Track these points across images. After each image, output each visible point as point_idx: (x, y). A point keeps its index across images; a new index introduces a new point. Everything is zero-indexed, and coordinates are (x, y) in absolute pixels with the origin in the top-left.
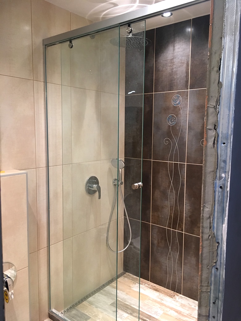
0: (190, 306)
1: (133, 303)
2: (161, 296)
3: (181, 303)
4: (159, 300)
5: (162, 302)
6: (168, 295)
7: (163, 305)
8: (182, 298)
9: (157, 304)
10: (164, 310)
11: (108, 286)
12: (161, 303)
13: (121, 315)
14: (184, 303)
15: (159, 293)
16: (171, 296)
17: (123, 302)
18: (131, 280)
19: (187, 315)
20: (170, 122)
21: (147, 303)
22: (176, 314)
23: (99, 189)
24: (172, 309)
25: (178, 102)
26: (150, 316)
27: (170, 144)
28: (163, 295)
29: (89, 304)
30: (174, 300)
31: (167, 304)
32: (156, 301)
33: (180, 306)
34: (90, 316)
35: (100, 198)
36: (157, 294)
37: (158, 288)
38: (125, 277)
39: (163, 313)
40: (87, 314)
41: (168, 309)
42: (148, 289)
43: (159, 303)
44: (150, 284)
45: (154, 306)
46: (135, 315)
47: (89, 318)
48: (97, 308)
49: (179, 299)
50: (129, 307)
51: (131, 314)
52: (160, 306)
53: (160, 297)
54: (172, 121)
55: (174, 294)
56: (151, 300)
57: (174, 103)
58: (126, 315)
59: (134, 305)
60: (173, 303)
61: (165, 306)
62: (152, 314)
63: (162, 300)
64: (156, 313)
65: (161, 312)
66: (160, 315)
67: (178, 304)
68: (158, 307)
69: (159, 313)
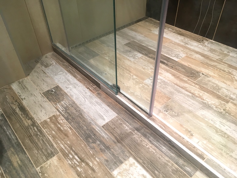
0: (222, 52)
1: (150, 45)
2: (187, 40)
3: (211, 48)
4: (182, 44)
5: (187, 46)
6: (194, 40)
7: (187, 49)
8: (212, 43)
9: (179, 48)
10: (186, 54)
11: (126, 28)
12: (185, 47)
13: (134, 55)
14: (214, 48)
15: (183, 37)
16: (198, 41)
17: (140, 43)
18: (153, 24)
19: (217, 60)
21: (167, 46)
22: (202, 58)
24: (197, 53)
26: (169, 58)
28: (189, 39)
29: (100, 42)
30: (202, 45)
31: (192, 48)
32: (179, 45)
33: (208, 51)
34: (99, 53)
36: (180, 38)
37: (184, 32)
38: (146, 21)
39: (186, 56)
40: (96, 51)
41: (193, 53)
42: (171, 33)
43: (182, 46)
44: (174, 29)
45: (175, 49)
46: (151, 56)
47: (98, 55)
48: (109, 47)
49: (208, 44)
50: (145, 48)
51: (146, 55)
52: (183, 50)
53: (184, 41)
55: (203, 39)
56: (173, 43)
58: (140, 55)
60: (200, 48)
61: (189, 49)
62: (172, 56)
63: (187, 44)
64: (177, 56)
65: (183, 55)
66: (181, 58)
67: (206, 49)
68: (180, 50)
69: (180, 56)
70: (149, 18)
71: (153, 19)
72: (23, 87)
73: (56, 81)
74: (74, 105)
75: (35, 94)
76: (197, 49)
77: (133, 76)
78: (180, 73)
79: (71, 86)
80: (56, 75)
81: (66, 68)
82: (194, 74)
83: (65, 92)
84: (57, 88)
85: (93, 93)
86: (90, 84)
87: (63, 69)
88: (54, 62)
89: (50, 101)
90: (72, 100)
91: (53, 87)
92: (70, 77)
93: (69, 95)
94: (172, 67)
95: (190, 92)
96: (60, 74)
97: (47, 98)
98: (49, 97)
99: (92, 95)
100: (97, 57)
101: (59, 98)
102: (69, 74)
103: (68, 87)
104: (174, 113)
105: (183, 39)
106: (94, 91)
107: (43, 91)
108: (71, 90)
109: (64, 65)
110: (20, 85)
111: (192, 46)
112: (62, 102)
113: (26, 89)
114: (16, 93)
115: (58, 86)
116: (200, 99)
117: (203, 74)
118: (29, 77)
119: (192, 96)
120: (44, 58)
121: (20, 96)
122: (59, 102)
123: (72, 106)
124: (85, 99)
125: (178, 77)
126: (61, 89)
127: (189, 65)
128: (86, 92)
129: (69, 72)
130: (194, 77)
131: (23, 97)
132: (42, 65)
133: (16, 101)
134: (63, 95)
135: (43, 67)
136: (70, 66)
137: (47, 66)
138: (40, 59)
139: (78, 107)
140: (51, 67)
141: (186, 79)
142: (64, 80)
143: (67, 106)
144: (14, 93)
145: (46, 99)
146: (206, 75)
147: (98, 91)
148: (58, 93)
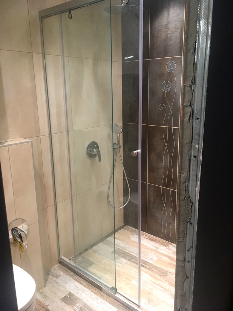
1: (131, 251)
2: (157, 245)
3: (174, 251)
4: (154, 248)
6: (162, 245)
7: (158, 253)
8: (175, 246)
9: (152, 252)
10: (158, 257)
11: (110, 237)
12: (156, 251)
13: (121, 261)
15: (154, 242)
16: (165, 245)
17: (123, 250)
18: (130, 231)
20: (165, 89)
21: (143, 251)
22: (168, 260)
23: (99, 153)
24: (165, 255)
25: (172, 69)
26: (146, 261)
27: (164, 109)
28: (158, 244)
29: (93, 252)
30: (168, 248)
31: (161, 251)
32: (152, 250)
33: (172, 254)
34: (94, 262)
35: (100, 161)
36: (152, 243)
37: (154, 238)
38: (125, 229)
39: (158, 259)
40: (92, 260)
41: (162, 256)
42: (145, 239)
43: (154, 250)
44: (147, 235)
45: (149, 254)
46: (133, 261)
47: (93, 263)
48: (100, 255)
49: (172, 247)
50: (128, 254)
51: (130, 260)
52: (155, 254)
53: (155, 246)
54: (167, 88)
55: (168, 243)
56: (147, 248)
57: (169, 69)
58: (125, 261)
59: (132, 252)
60: (166, 251)
61: (160, 253)
62: (148, 260)
63: (157, 248)
64: (151, 259)
65: (155, 258)
66: (155, 261)
67: (170, 252)
68: (153, 254)
69: (154, 259)
70: (127, 226)
71: (129, 227)
72: (44, 296)
73: (68, 289)
74: (85, 305)
75: (56, 301)
76: (165, 253)
77: (123, 279)
78: (155, 273)
79: (80, 292)
80: (66, 284)
81: (72, 277)
82: (164, 273)
83: (77, 297)
84: (70, 294)
85: (98, 295)
86: (93, 288)
87: (70, 278)
88: (61, 273)
89: (68, 305)
90: (84, 302)
91: (67, 294)
92: (78, 284)
93: (80, 298)
94: (149, 269)
95: (163, 288)
96: (69, 283)
97: (66, 303)
98: (67, 302)
99: (97, 297)
100: (94, 265)
101: (74, 302)
102: (76, 282)
103: (78, 292)
104: (154, 303)
105: (154, 244)
106: (97, 294)
107: (60, 297)
108: (81, 295)
109: (70, 275)
110: (42, 294)
111: (161, 250)
112: (77, 305)
113: (47, 298)
114: (41, 301)
115: (70, 292)
116: (169, 292)
117: (170, 273)
118: (46, 288)
119: (164, 290)
120: (52, 270)
121: (45, 303)
122: (75, 305)
123: (85, 307)
124: (93, 300)
125: (154, 277)
126: (73, 295)
127: (160, 266)
128: (92, 295)
129: (76, 280)
130: (165, 276)
131: (48, 304)
132: (53, 276)
133: (43, 308)
134: (76, 299)
135: (55, 278)
136: (75, 276)
137: (57, 277)
138: (50, 272)
139: (89, 307)
140: (60, 277)
141: (159, 277)
142: (74, 288)
143: (82, 307)
144: (40, 301)
145: (64, 304)
146: (172, 274)
147: (101, 293)
148: (72, 298)
